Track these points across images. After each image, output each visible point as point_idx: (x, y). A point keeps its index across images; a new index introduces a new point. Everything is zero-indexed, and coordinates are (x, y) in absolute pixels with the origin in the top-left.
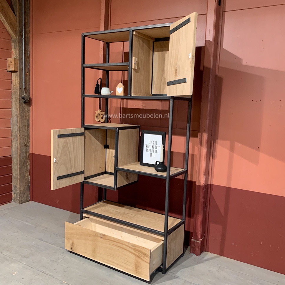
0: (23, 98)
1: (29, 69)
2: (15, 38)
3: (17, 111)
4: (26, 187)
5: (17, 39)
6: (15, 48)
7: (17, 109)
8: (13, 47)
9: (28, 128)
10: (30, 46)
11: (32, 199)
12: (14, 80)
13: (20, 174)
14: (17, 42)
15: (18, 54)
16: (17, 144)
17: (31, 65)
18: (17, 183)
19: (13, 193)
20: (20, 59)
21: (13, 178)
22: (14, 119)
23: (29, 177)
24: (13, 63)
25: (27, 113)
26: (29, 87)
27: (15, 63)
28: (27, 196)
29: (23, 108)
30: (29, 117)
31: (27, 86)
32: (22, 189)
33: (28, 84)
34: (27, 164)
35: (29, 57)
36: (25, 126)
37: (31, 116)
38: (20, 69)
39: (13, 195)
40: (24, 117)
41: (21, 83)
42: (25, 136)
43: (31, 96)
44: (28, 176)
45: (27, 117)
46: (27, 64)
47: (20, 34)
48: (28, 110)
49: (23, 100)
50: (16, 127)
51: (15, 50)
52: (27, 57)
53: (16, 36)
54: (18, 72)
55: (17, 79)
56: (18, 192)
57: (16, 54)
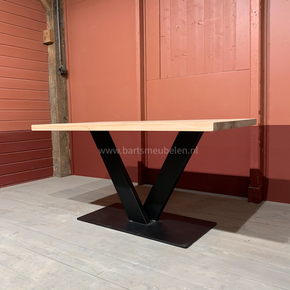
0: (60, 70)
1: (64, 41)
2: (50, 10)
3: (55, 82)
4: (67, 160)
5: (51, 11)
6: (50, 20)
7: (55, 81)
8: (48, 20)
9: (66, 101)
10: (64, 19)
11: (73, 173)
12: (50, 52)
13: (61, 147)
14: (51, 14)
15: (53, 26)
16: (56, 116)
17: (66, 37)
18: (57, 157)
19: (54, 167)
20: (56, 31)
21: (53, 151)
22: (52, 92)
23: (70, 150)
24: (49, 34)
25: (65, 85)
26: (65, 59)
27: (51, 35)
28: (68, 170)
29: (60, 80)
30: (66, 90)
31: (64, 59)
32: (63, 162)
33: (64, 56)
34: (67, 138)
35: (63, 30)
37: (68, 89)
38: (56, 41)
39: (54, 169)
40: (61, 89)
41: (57, 54)
42: (64, 109)
43: (67, 69)
44: (68, 149)
45: (65, 90)
46: (62, 36)
47: (54, 5)
48: (66, 83)
49: (60, 71)
50: (55, 99)
51: (51, 23)
52: (62, 29)
53: (51, 9)
54: (54, 44)
55: (54, 51)
56: (59, 165)
57: (51, 25)
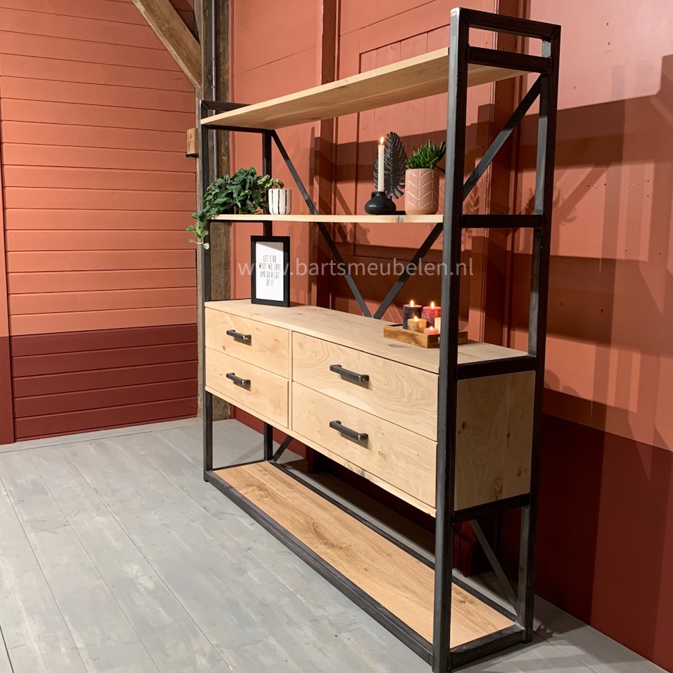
1: (227, 148)
2: (199, 87)
5: (201, 90)
8: (198, 106)
9: (225, 269)
11: (234, 415)
14: (201, 96)
17: (231, 139)
19: (199, 399)
21: (199, 367)
25: (225, 238)
28: (225, 408)
29: (215, 228)
30: (228, 248)
36: (220, 266)
37: (231, 245)
39: (199, 402)
40: (216, 246)
45: (224, 248)
46: (223, 138)
47: (206, 78)
48: (227, 233)
